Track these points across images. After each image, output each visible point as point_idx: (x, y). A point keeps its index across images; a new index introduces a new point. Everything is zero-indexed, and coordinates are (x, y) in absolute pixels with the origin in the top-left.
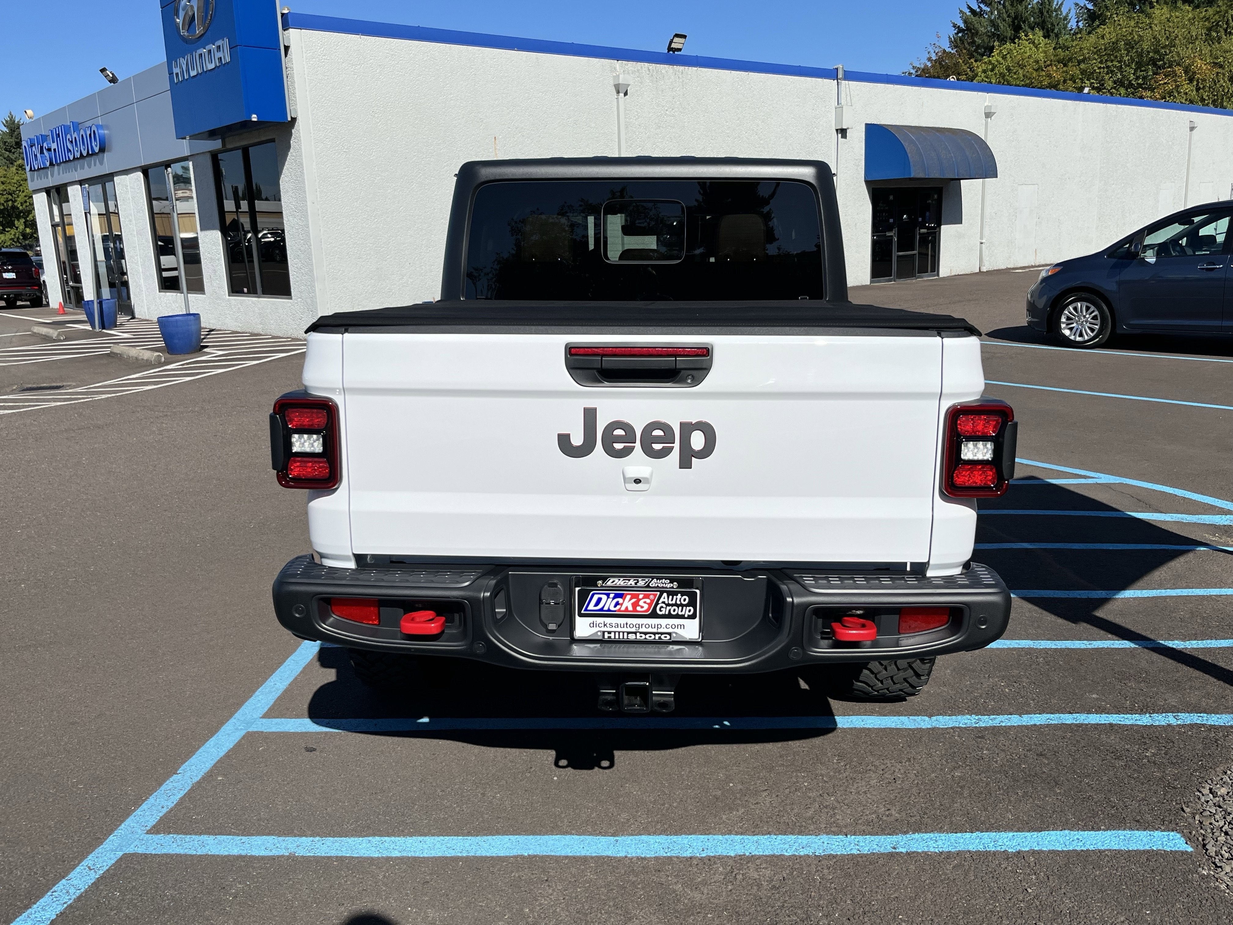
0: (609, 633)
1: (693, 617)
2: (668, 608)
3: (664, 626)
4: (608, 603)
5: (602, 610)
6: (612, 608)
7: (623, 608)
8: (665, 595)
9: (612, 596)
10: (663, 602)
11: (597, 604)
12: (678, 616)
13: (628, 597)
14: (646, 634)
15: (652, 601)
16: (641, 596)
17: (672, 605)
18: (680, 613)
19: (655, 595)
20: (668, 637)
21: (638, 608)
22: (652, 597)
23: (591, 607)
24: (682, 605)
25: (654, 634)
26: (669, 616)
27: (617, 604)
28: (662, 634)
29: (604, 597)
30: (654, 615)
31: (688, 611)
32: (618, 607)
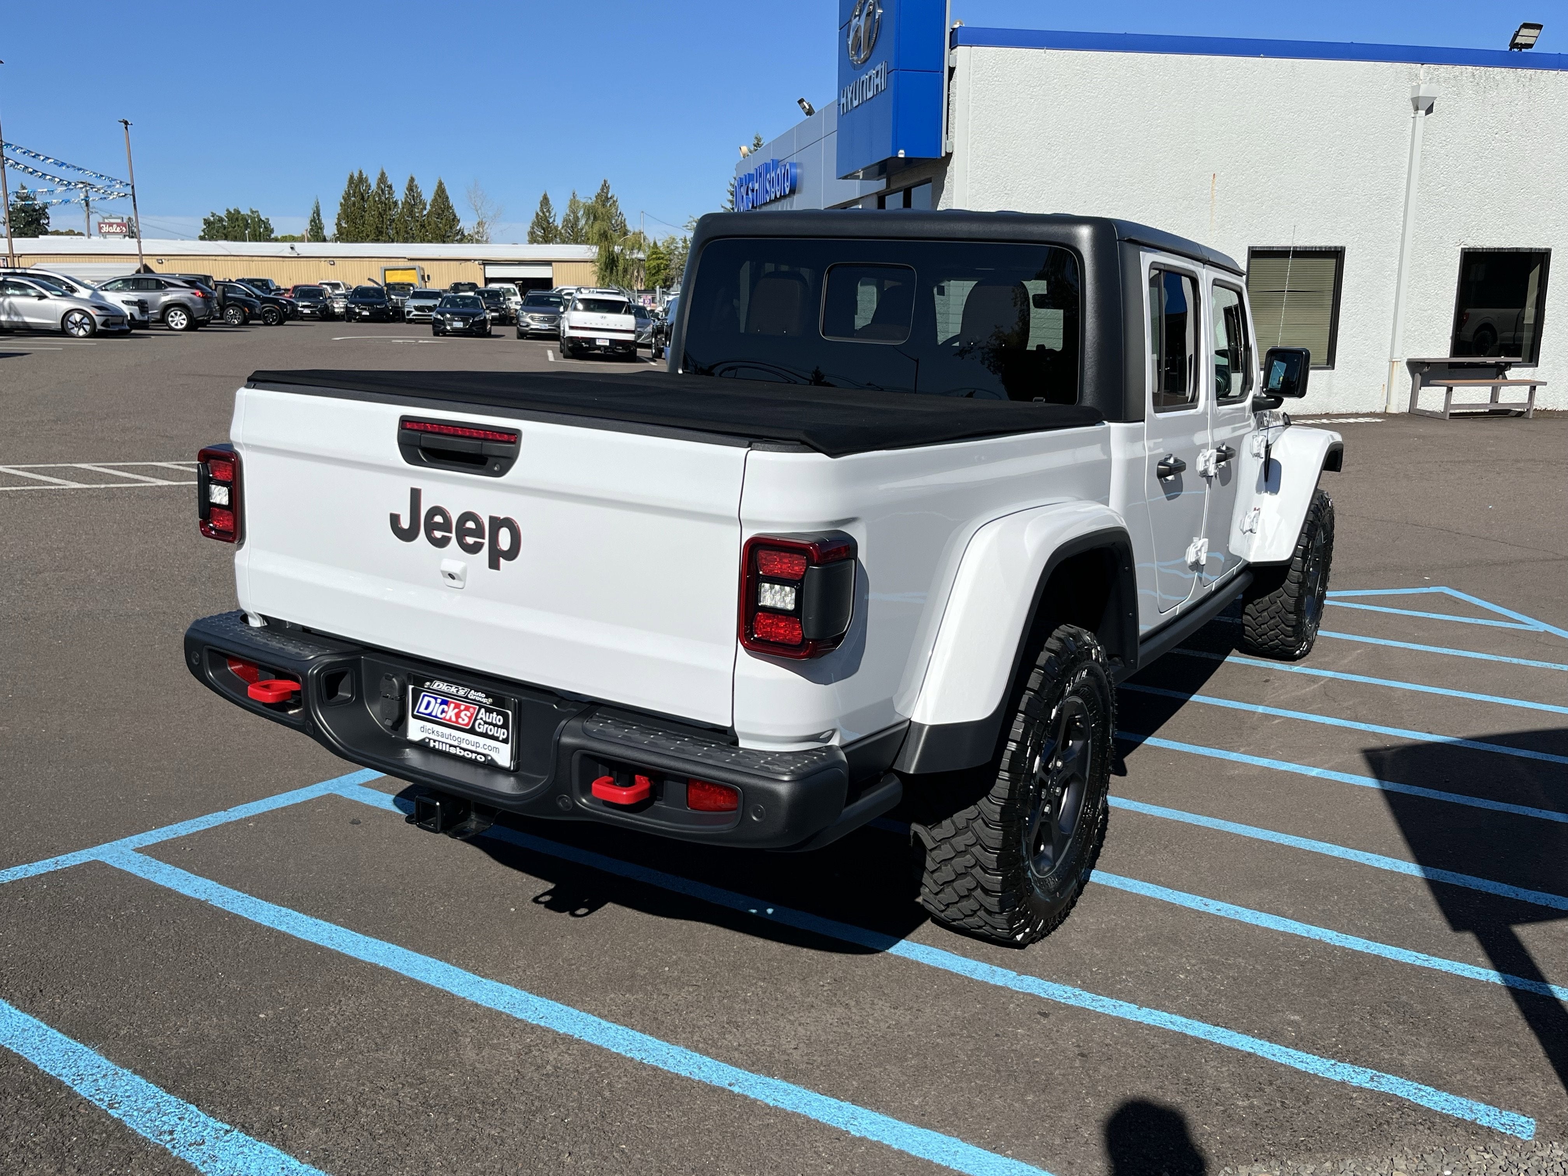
0: (435, 741)
1: (505, 741)
2: (486, 726)
3: (481, 746)
4: (436, 709)
5: (430, 714)
6: (439, 715)
7: (448, 718)
8: (483, 710)
9: (439, 701)
10: (481, 719)
11: (426, 708)
12: (493, 738)
13: (452, 706)
14: (465, 750)
15: (472, 714)
16: (462, 707)
17: (490, 724)
18: (496, 735)
19: (475, 709)
20: (483, 759)
21: (460, 720)
22: (471, 710)
23: (422, 710)
24: (495, 725)
25: (472, 752)
26: (485, 735)
27: (443, 711)
28: (478, 753)
29: (433, 701)
30: (472, 731)
31: (502, 733)
32: (444, 714)
